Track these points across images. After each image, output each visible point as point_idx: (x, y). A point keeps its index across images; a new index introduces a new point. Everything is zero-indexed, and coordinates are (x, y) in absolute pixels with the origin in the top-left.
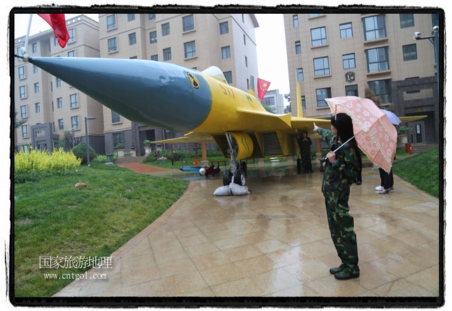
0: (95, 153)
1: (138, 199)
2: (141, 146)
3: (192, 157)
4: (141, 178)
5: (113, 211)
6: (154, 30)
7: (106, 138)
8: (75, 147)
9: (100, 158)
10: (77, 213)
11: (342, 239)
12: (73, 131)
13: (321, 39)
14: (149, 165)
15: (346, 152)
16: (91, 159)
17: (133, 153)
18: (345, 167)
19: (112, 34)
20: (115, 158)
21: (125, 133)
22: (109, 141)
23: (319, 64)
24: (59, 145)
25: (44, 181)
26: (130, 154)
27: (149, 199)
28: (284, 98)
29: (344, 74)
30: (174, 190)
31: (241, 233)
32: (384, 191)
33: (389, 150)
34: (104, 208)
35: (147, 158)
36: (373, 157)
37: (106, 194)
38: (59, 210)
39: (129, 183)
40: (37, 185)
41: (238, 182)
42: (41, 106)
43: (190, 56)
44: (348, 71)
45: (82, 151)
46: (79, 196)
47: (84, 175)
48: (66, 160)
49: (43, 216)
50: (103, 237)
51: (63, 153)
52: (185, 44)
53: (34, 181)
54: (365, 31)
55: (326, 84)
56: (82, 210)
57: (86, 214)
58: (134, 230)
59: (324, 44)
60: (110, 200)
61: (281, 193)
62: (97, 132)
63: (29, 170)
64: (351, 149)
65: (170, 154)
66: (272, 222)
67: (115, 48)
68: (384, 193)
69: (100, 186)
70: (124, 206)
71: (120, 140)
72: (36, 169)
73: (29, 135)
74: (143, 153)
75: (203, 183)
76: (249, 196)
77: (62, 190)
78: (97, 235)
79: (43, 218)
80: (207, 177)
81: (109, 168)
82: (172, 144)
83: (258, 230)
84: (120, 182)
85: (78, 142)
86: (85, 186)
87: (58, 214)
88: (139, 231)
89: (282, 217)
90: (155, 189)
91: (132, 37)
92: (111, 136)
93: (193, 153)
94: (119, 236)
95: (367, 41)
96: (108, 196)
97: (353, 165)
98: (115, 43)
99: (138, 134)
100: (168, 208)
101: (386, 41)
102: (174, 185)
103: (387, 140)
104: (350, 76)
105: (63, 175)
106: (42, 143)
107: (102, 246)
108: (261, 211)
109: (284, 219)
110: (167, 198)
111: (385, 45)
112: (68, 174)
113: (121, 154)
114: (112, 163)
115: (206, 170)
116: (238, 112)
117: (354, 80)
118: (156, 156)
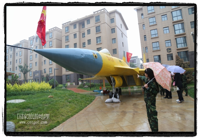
0: (58, 84)
1: (73, 103)
2: (77, 81)
3: (99, 86)
4: (75, 94)
5: (62, 107)
6: (84, 32)
7: (63, 77)
8: (50, 81)
9: (60, 85)
10: (48, 108)
11: (152, 121)
12: (50, 74)
13: (155, 34)
14: (80, 89)
15: (152, 84)
16: (56, 86)
17: (74, 84)
18: (152, 90)
19: (67, 34)
20: (66, 85)
21: (71, 75)
22: (64, 78)
23: (155, 45)
24: (44, 80)
25: (36, 95)
26: (73, 84)
27: (78, 103)
28: (140, 60)
29: (166, 49)
30: (89, 100)
31: (113, 118)
32: (180, 101)
33: (168, 81)
34: (59, 106)
35: (80, 86)
36: (164, 86)
37: (60, 101)
38: (41, 106)
39: (70, 96)
40: (34, 96)
41: (116, 97)
42: (38, 63)
43: (99, 43)
44: (168, 47)
45: (53, 83)
46: (50, 101)
47: (52, 93)
48: (45, 86)
49: (35, 108)
50: (57, 118)
51: (45, 83)
52: (97, 37)
53: (33, 94)
54: (175, 30)
55: (158, 54)
56: (50, 106)
57: (52, 108)
58: (70, 115)
59: (157, 36)
60: (62, 103)
61: (134, 102)
62: (59, 75)
63: (31, 90)
64: (154, 82)
65: (89, 84)
66: (127, 114)
67: (68, 40)
68: (180, 103)
69: (58, 97)
70: (67, 106)
71: (69, 78)
72: (34, 89)
73: (32, 75)
74: (78, 84)
75: (102, 97)
76: (120, 103)
77: (43, 98)
78: (55, 117)
79: (35, 109)
80: (104, 95)
81: (63, 90)
82: (90, 80)
83: (120, 117)
84: (67, 96)
85: (51, 79)
86: (52, 97)
87: (41, 108)
88: (72, 116)
89: (132, 112)
90: (81, 99)
91: (75, 35)
92: (65, 76)
93: (100, 84)
94: (64, 118)
95: (176, 35)
96: (61, 101)
97: (155, 89)
98: (68, 38)
99: (76, 76)
100: (85, 107)
101: (185, 34)
102: (89, 98)
103: (167, 77)
104: (169, 50)
105: (44, 92)
106: (37, 79)
107: (57, 121)
108: (123, 110)
109: (133, 113)
110: (85, 103)
111: (184, 36)
112: (46, 92)
113: (69, 84)
114: (65, 88)
115: (104, 92)
116: (115, 67)
117: (171, 51)
118: (83, 85)
